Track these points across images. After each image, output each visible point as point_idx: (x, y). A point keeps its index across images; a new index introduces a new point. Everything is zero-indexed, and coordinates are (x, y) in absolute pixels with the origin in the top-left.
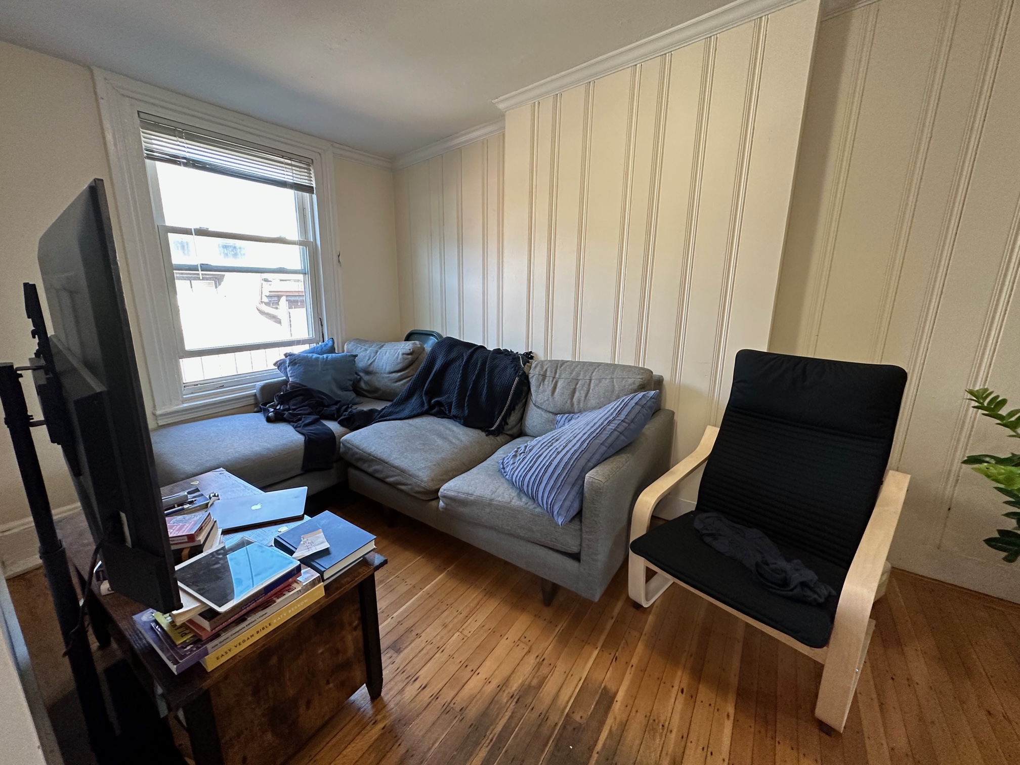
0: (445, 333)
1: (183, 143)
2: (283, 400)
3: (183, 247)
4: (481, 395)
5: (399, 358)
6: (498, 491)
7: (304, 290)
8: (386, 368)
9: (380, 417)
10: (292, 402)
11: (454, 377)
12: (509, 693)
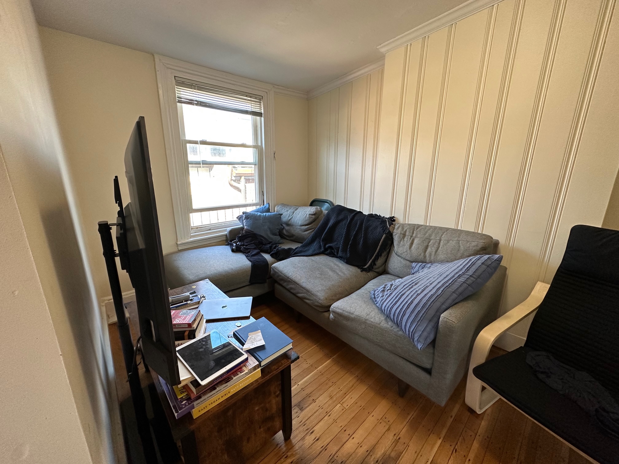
0: (335, 201)
1: (196, 92)
2: (241, 239)
3: (194, 151)
4: (359, 244)
5: (307, 217)
6: (371, 314)
7: (254, 173)
8: (299, 222)
9: (294, 253)
10: (245, 241)
11: (341, 230)
12: (374, 458)
